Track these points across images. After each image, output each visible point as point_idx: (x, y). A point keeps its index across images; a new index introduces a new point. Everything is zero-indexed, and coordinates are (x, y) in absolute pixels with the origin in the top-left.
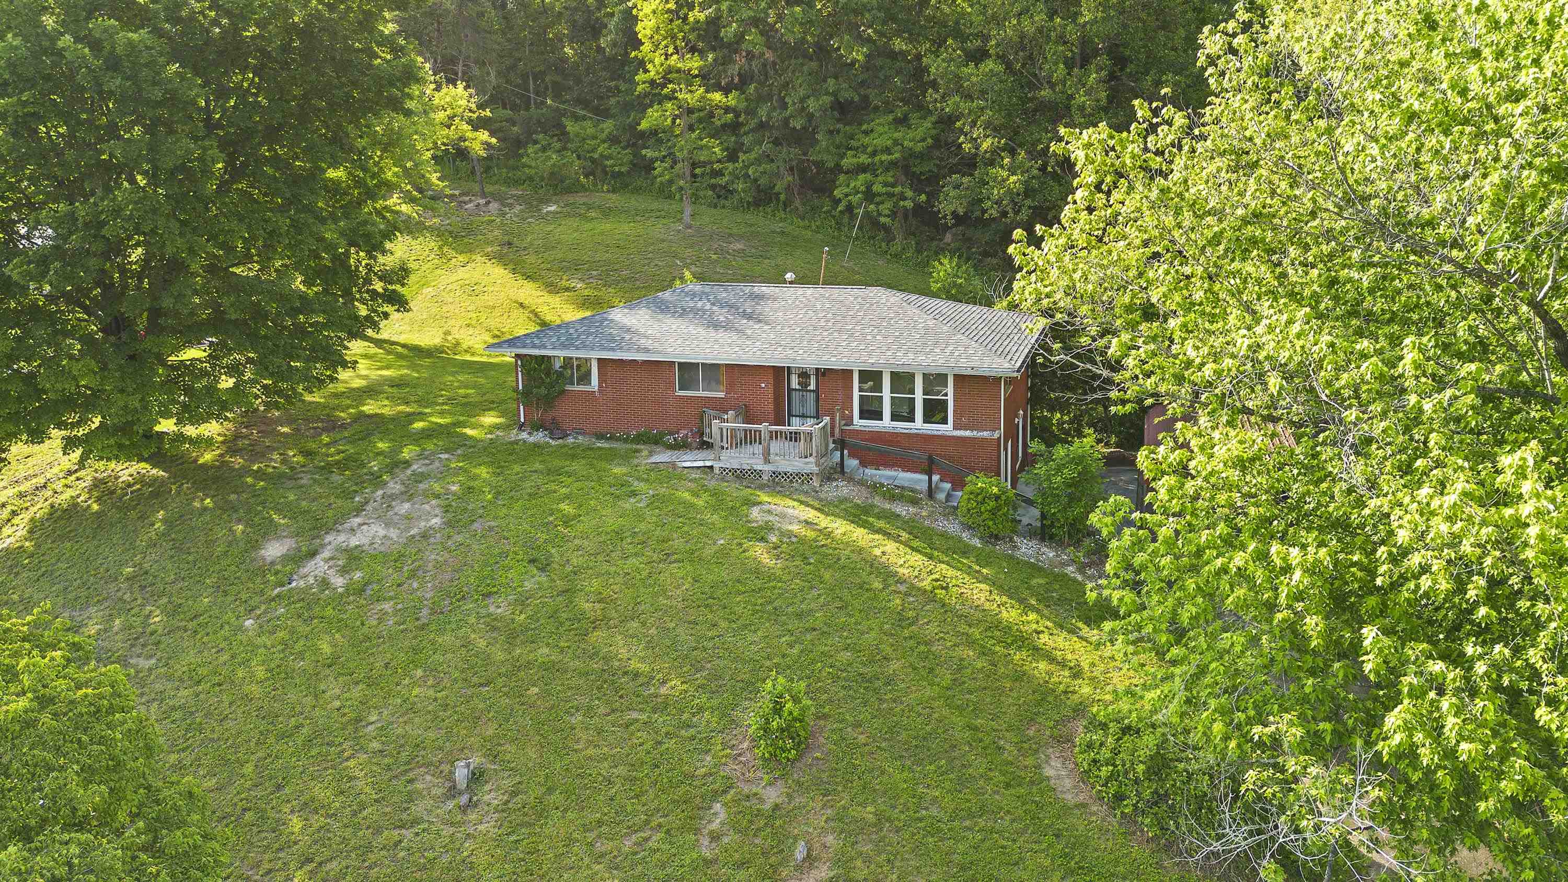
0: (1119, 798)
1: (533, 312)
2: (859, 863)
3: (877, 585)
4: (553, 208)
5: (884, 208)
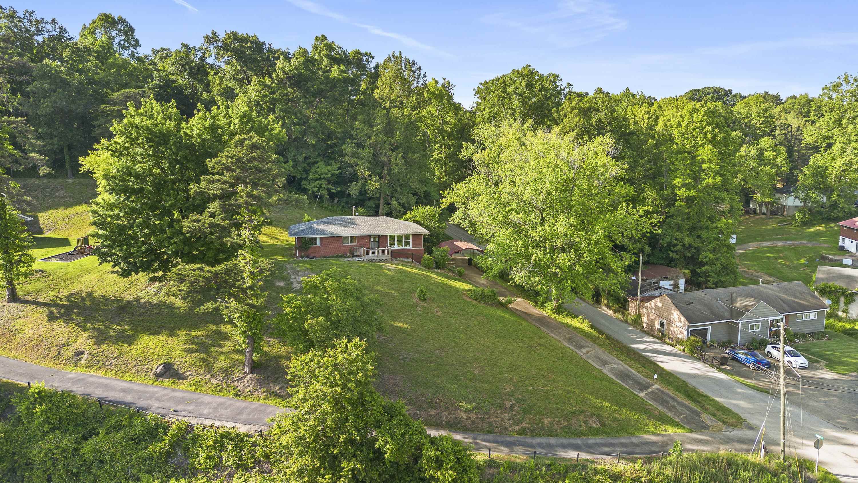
0: (476, 299)
2: (445, 311)
5: (325, 192)
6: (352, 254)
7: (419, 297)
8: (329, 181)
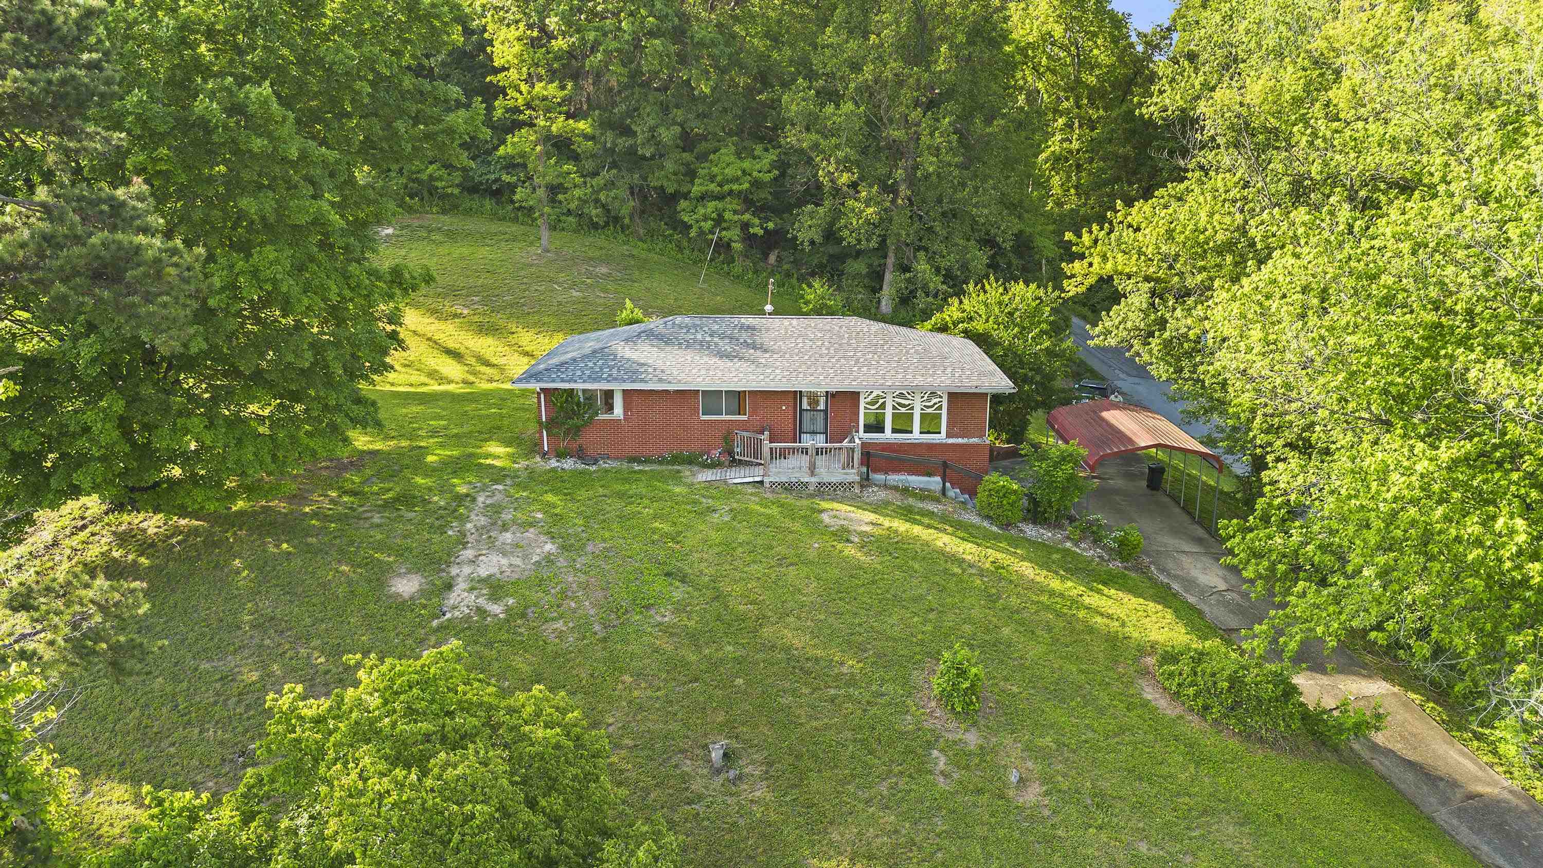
0: (1206, 708)
1: (429, 339)
2: (1060, 778)
3: (957, 570)
4: (390, 231)
5: (733, 234)
6: (731, 453)
7: (945, 698)
8: (747, 201)
